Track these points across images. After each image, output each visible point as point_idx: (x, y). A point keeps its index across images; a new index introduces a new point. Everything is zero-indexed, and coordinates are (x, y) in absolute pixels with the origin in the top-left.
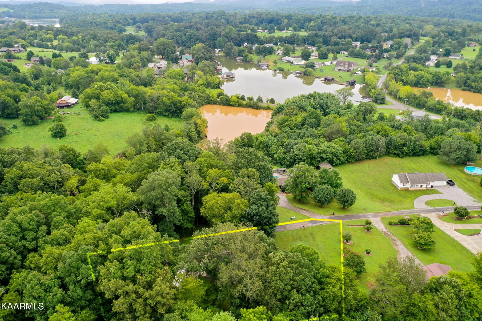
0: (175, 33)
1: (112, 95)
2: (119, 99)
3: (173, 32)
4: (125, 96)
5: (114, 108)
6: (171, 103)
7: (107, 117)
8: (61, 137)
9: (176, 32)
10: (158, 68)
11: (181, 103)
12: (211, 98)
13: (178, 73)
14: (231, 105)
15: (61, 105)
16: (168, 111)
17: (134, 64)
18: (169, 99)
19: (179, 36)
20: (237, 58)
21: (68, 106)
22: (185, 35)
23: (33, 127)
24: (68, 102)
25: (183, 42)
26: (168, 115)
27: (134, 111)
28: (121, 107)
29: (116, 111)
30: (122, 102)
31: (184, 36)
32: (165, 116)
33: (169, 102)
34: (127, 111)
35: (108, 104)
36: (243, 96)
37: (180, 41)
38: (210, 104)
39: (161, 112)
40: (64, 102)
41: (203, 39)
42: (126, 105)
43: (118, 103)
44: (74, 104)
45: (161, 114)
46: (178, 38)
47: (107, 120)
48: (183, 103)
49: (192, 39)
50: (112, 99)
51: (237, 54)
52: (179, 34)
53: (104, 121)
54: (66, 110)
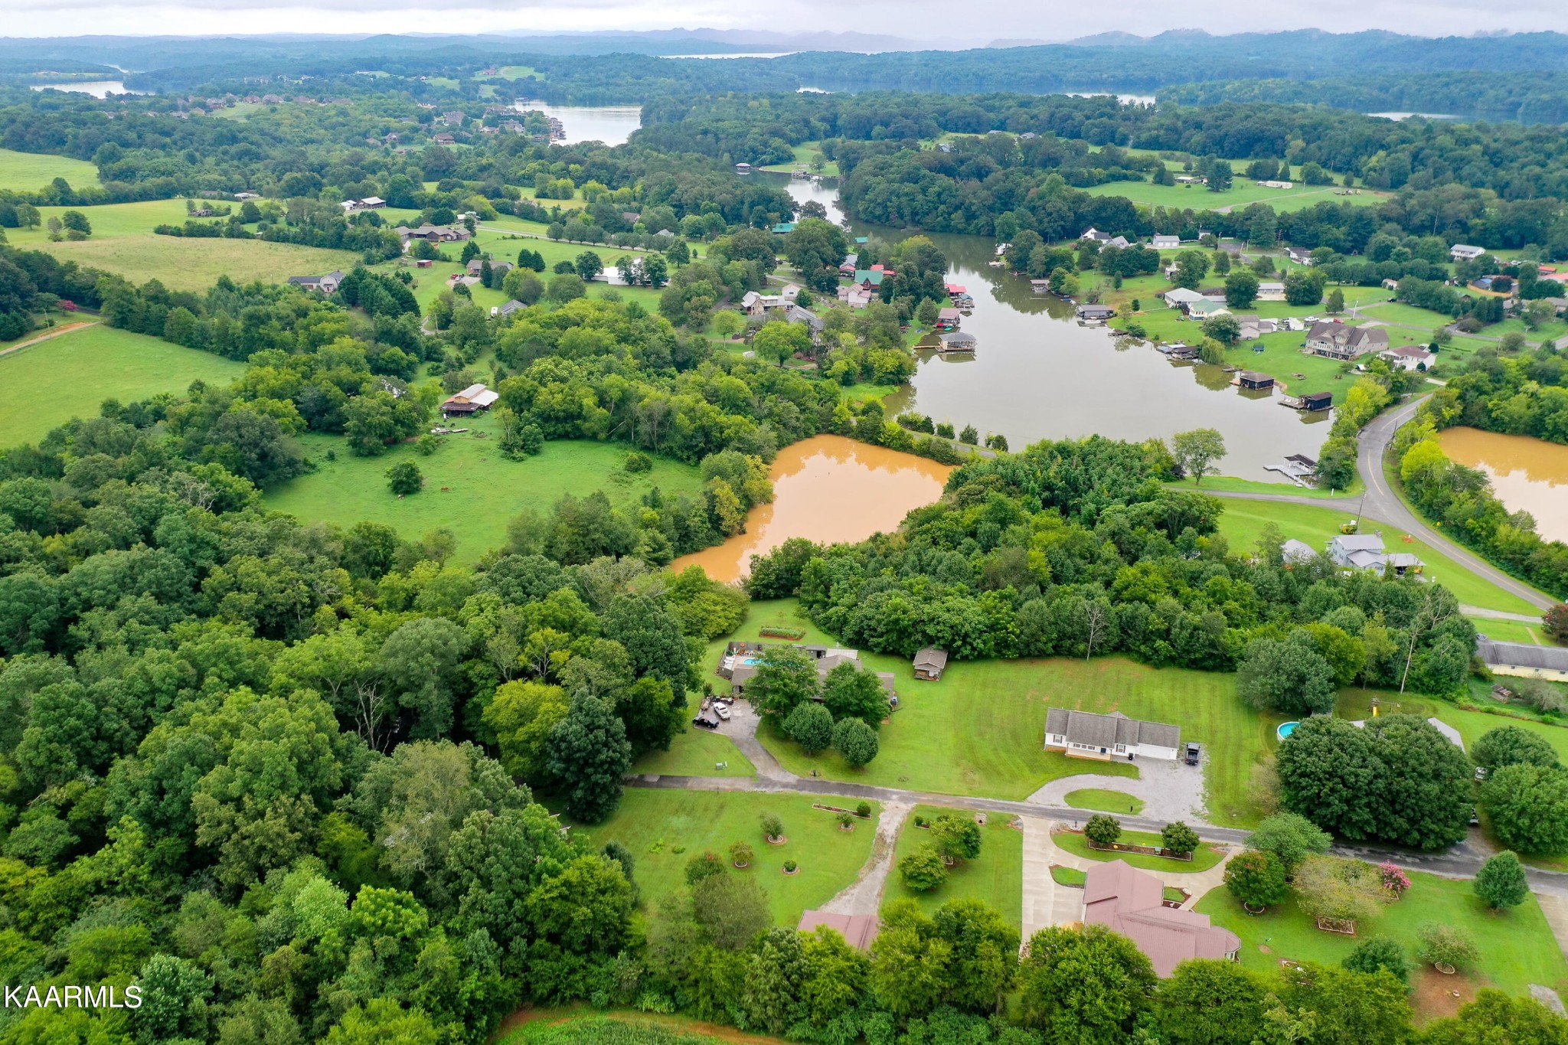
0: (896, 185)
1: (559, 397)
2: (574, 408)
3: (893, 181)
4: (589, 401)
5: (560, 428)
6: (696, 430)
7: (535, 452)
8: (407, 493)
9: (902, 181)
10: (766, 308)
11: (722, 433)
12: (836, 419)
13: (787, 335)
14: (882, 445)
15: (455, 408)
16: (689, 448)
17: (695, 299)
18: (692, 420)
19: (907, 194)
20: (1034, 282)
21: (469, 413)
22: (924, 191)
23: (367, 460)
24: (473, 401)
25: (917, 214)
26: (688, 458)
27: (608, 440)
28: (578, 428)
29: (565, 436)
30: (579, 416)
31: (920, 197)
32: (681, 460)
33: (692, 427)
34: (594, 437)
35: (546, 417)
36: (928, 421)
37: (907, 211)
38: (831, 432)
39: (671, 448)
40: (463, 401)
41: (974, 208)
42: (587, 425)
43: (570, 417)
44: (484, 408)
45: (670, 454)
46: (904, 199)
47: (531, 461)
48: (727, 431)
49: (942, 207)
50: (557, 407)
51: (1041, 269)
52: (908, 187)
53: (521, 460)
54: (462, 423)
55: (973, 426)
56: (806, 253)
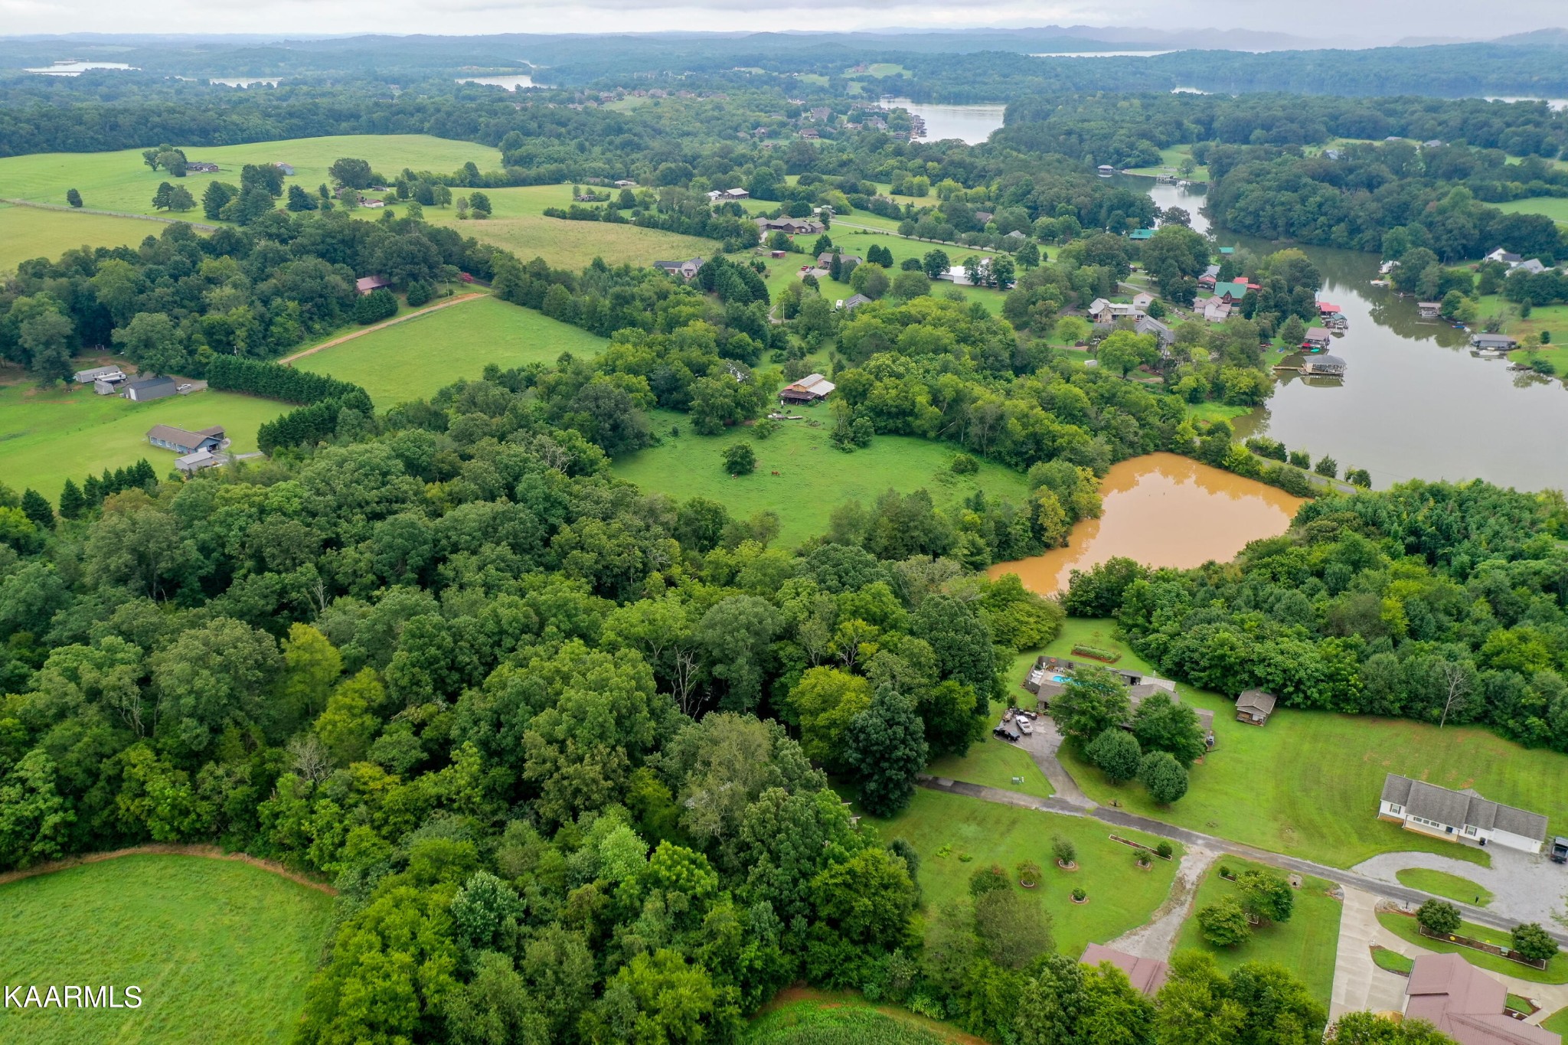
0: (1271, 194)
1: (893, 392)
2: (906, 405)
3: (1269, 189)
4: (922, 399)
5: (891, 424)
6: (1027, 436)
7: (864, 445)
8: (740, 473)
9: (1279, 189)
10: (1114, 317)
11: (1054, 441)
12: (1178, 437)
13: (1133, 346)
14: (1227, 469)
15: (793, 396)
16: (1019, 454)
17: (1040, 303)
18: (1025, 426)
19: (1283, 204)
20: (1422, 304)
21: (805, 402)
22: (1303, 200)
23: (707, 439)
24: (811, 390)
25: (1292, 225)
26: (1017, 465)
27: (937, 439)
28: (908, 424)
29: (895, 432)
30: (911, 413)
31: (1298, 207)
32: (1009, 465)
33: (1024, 433)
34: (923, 435)
35: (878, 412)
36: (1281, 447)
37: (1281, 222)
38: (1171, 451)
39: (1000, 453)
40: (801, 390)
41: (1359, 221)
42: (918, 422)
43: (903, 413)
44: (820, 398)
45: (998, 459)
46: (1279, 209)
47: (861, 454)
48: (1059, 440)
49: (1322, 219)
50: (890, 402)
51: (1433, 291)
52: (1286, 196)
53: (850, 451)
54: (798, 410)
55: (1332, 457)
56: (1163, 261)
